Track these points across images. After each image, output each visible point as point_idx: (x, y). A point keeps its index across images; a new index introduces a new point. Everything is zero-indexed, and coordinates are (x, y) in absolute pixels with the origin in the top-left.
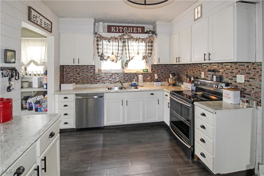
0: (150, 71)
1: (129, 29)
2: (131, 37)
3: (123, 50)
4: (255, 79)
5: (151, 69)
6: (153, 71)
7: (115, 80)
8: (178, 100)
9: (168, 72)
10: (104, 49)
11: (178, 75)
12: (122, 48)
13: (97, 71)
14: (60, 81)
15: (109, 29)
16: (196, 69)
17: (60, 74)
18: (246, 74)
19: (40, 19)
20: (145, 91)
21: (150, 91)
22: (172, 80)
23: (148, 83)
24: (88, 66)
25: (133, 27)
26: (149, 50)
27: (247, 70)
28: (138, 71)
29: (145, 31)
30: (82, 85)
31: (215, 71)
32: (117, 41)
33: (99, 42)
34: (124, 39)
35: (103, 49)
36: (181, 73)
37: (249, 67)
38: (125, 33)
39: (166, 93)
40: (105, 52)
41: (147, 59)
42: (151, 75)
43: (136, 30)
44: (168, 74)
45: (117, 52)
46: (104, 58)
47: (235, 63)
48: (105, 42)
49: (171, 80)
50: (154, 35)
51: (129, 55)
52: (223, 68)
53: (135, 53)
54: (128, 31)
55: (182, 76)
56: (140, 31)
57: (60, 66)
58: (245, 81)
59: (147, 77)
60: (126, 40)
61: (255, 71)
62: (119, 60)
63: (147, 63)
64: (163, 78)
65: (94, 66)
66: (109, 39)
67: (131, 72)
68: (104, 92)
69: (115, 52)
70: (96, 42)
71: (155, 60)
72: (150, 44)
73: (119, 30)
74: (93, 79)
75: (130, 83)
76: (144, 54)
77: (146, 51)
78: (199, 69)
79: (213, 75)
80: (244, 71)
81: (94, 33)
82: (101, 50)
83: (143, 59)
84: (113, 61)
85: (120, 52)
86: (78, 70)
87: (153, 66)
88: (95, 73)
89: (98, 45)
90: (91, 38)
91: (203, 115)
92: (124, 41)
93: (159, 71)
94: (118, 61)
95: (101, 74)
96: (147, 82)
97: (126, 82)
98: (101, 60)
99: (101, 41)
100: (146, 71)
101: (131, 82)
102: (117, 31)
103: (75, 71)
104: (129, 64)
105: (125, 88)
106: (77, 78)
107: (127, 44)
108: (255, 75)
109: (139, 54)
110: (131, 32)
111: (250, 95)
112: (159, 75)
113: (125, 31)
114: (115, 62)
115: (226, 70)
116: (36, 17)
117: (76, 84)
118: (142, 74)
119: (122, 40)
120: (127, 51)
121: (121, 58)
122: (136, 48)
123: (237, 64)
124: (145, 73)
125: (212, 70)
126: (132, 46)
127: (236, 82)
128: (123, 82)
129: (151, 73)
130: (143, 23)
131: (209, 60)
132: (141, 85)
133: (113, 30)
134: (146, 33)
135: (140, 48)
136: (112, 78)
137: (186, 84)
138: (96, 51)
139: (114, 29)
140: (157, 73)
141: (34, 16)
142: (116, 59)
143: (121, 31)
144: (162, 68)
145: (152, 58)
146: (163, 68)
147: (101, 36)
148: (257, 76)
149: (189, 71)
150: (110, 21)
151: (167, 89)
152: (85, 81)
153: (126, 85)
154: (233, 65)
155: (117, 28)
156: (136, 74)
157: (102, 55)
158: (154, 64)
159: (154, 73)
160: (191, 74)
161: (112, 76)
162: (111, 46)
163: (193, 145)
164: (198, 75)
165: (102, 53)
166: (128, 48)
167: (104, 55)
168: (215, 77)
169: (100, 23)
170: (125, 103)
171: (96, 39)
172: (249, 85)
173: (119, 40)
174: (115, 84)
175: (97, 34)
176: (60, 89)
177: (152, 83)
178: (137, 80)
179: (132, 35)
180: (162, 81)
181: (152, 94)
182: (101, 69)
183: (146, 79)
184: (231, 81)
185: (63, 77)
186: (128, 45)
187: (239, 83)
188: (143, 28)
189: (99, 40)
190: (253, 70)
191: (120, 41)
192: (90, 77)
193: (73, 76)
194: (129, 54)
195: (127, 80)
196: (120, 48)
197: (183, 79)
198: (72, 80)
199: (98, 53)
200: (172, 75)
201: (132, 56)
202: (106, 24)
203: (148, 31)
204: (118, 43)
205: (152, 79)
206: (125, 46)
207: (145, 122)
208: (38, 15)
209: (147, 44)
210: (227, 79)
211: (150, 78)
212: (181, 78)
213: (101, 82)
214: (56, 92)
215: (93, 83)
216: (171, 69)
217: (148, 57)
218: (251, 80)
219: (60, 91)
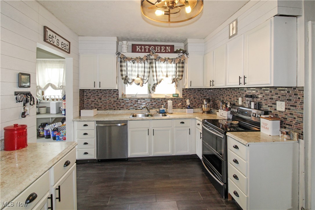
0: (181, 96)
1: (156, 48)
2: (159, 57)
3: (150, 72)
4: (296, 106)
5: (183, 94)
6: (184, 96)
7: (141, 106)
8: (210, 130)
9: (201, 97)
10: (129, 71)
11: (214, 101)
12: (148, 70)
13: (120, 96)
14: (80, 107)
15: (134, 49)
16: (233, 94)
17: (80, 99)
18: (287, 100)
19: (56, 39)
20: (175, 119)
21: (180, 119)
22: (207, 107)
23: (179, 110)
24: (110, 90)
25: (161, 46)
26: (179, 71)
27: (287, 96)
28: (167, 95)
29: (175, 50)
30: (104, 111)
31: (254, 97)
32: (142, 62)
33: (123, 63)
34: (151, 60)
35: (127, 71)
36: (217, 98)
37: (289, 93)
38: (151, 53)
39: (198, 122)
40: (129, 74)
41: (177, 83)
42: (182, 100)
43: (165, 49)
44: (201, 100)
45: (143, 74)
46: (128, 81)
47: (275, 88)
48: (129, 64)
49: (205, 107)
50: (185, 55)
51: (157, 78)
52: (261, 93)
53: (163, 75)
54: (155, 51)
55: (218, 102)
56: (169, 50)
57: (80, 90)
58: (286, 109)
59: (177, 103)
60: (154, 60)
61: (296, 98)
62: (145, 83)
63: (177, 86)
64: (197, 105)
65: (117, 90)
66: (134, 60)
67: (159, 97)
68: (127, 120)
69: (141, 74)
70: (119, 63)
71: (187, 83)
72: (181, 65)
73: (145, 49)
74: (116, 105)
75: (158, 110)
76: (174, 76)
77: (176, 73)
78: (236, 94)
79: (251, 102)
80: (284, 98)
81: (117, 53)
82: (125, 73)
83: (173, 82)
84: (139, 84)
85: (146, 74)
86: (100, 94)
87: (185, 91)
88: (119, 98)
89: (121, 66)
90: (114, 59)
91: (236, 147)
92: (151, 61)
93: (192, 96)
95: (125, 99)
96: (177, 108)
97: (153, 108)
98: (124, 83)
99: (125, 62)
100: (176, 95)
101: (159, 108)
102: (142, 51)
103: (97, 95)
104: (157, 88)
105: (152, 116)
106: (99, 104)
107: (154, 65)
108: (297, 102)
109: (168, 77)
110: (158, 51)
111: (291, 125)
112: (192, 100)
113: (152, 50)
114: (141, 85)
115: (265, 95)
116: (52, 37)
117: (98, 110)
118: (172, 99)
119: (149, 61)
120: (155, 74)
121: (147, 81)
122: (164, 70)
123: (277, 89)
124: (175, 99)
125: (250, 96)
126: (160, 67)
127: (275, 109)
128: (150, 109)
129: (182, 99)
130: (173, 41)
131: (244, 85)
132: (170, 112)
133: (138, 50)
134: (176, 52)
135: (169, 69)
136: (138, 104)
137: (221, 112)
138: (120, 73)
139: (140, 48)
140: (189, 99)
141: (50, 36)
142: (142, 82)
143: (147, 51)
144: (195, 93)
145: (184, 81)
146: (197, 92)
147: (125, 57)
148: (299, 103)
149: (226, 97)
150: (135, 40)
151: (199, 118)
152: (107, 106)
153: (153, 111)
154: (272, 90)
155: (143, 47)
156: (165, 99)
157: (126, 78)
158: (186, 88)
159: (185, 99)
160: (228, 99)
161: (138, 101)
162: (136, 67)
163: (226, 182)
164: (235, 101)
165: (126, 76)
166: (156, 69)
167: (128, 78)
168: (253, 104)
169: (123, 42)
170: (151, 132)
171: (119, 59)
172: (290, 114)
173: (146, 60)
174: (141, 110)
175: (120, 54)
176: (80, 115)
177: (184, 110)
178: (166, 107)
179: (160, 55)
180: (195, 107)
181: (183, 123)
182: (125, 93)
183: (177, 105)
184: (270, 109)
185: (83, 102)
186: (156, 67)
187: (279, 112)
188: (172, 47)
189: (122, 60)
190: (294, 96)
191: (146, 62)
192: (112, 103)
193: (94, 101)
194: (157, 76)
195: (155, 106)
196: (146, 70)
197: (219, 106)
198: (93, 105)
199: (122, 75)
200: (206, 101)
201: (160, 79)
202: (130, 43)
203: (179, 50)
204: (144, 64)
205: (183, 106)
206: (152, 67)
207: (174, 154)
208: (54, 35)
209: (178, 65)
210: (267, 106)
211: (180, 104)
212: (217, 105)
213: (125, 109)
214: (74, 118)
215: (116, 110)
216: (205, 94)
217: (178, 80)
218: (292, 108)
219: (80, 118)
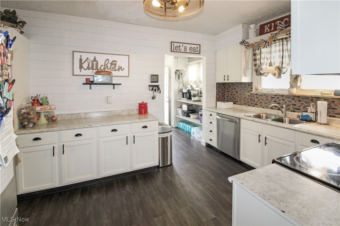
10: (262, 59)
13: (254, 91)
14: (216, 99)
15: (262, 31)
17: (216, 91)
19: (184, 47)
38: (278, 30)
46: (261, 72)
57: (217, 83)
62: (283, 73)
66: (257, 46)
81: (241, 42)
82: (259, 62)
94: (282, 75)
97: (295, 111)
98: (257, 74)
102: (272, 30)
114: (277, 77)
116: (179, 47)
121: (287, 70)
124: (339, 99)
138: (252, 63)
141: (177, 47)
142: (279, 72)
152: (242, 101)
155: (273, 24)
157: (258, 68)
161: (274, 98)
165: (259, 66)
167: (261, 68)
175: (245, 42)
176: (216, 107)
195: (299, 108)
199: (256, 65)
208: (181, 45)
219: (216, 109)
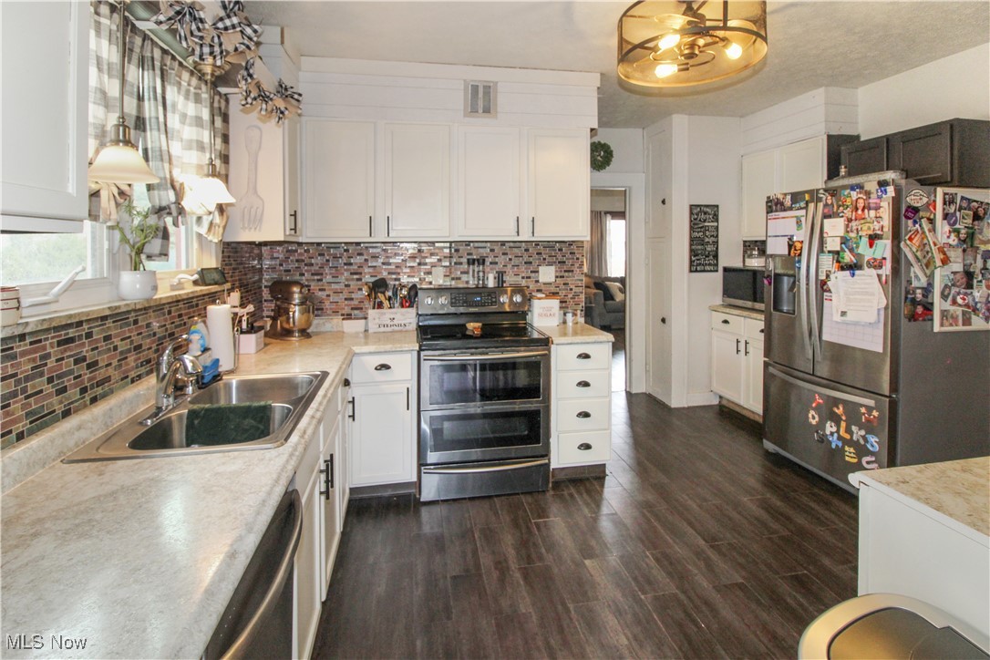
4: (573, 271)
18: (559, 263)
27: (558, 256)
37: (562, 251)
58: (557, 277)
61: (573, 258)
80: (553, 259)
108: (574, 265)
123: (540, 245)
127: (537, 281)
154: (530, 247)
172: (564, 284)
184: (526, 282)
187: (544, 284)
210: (519, 278)
218: (566, 274)
